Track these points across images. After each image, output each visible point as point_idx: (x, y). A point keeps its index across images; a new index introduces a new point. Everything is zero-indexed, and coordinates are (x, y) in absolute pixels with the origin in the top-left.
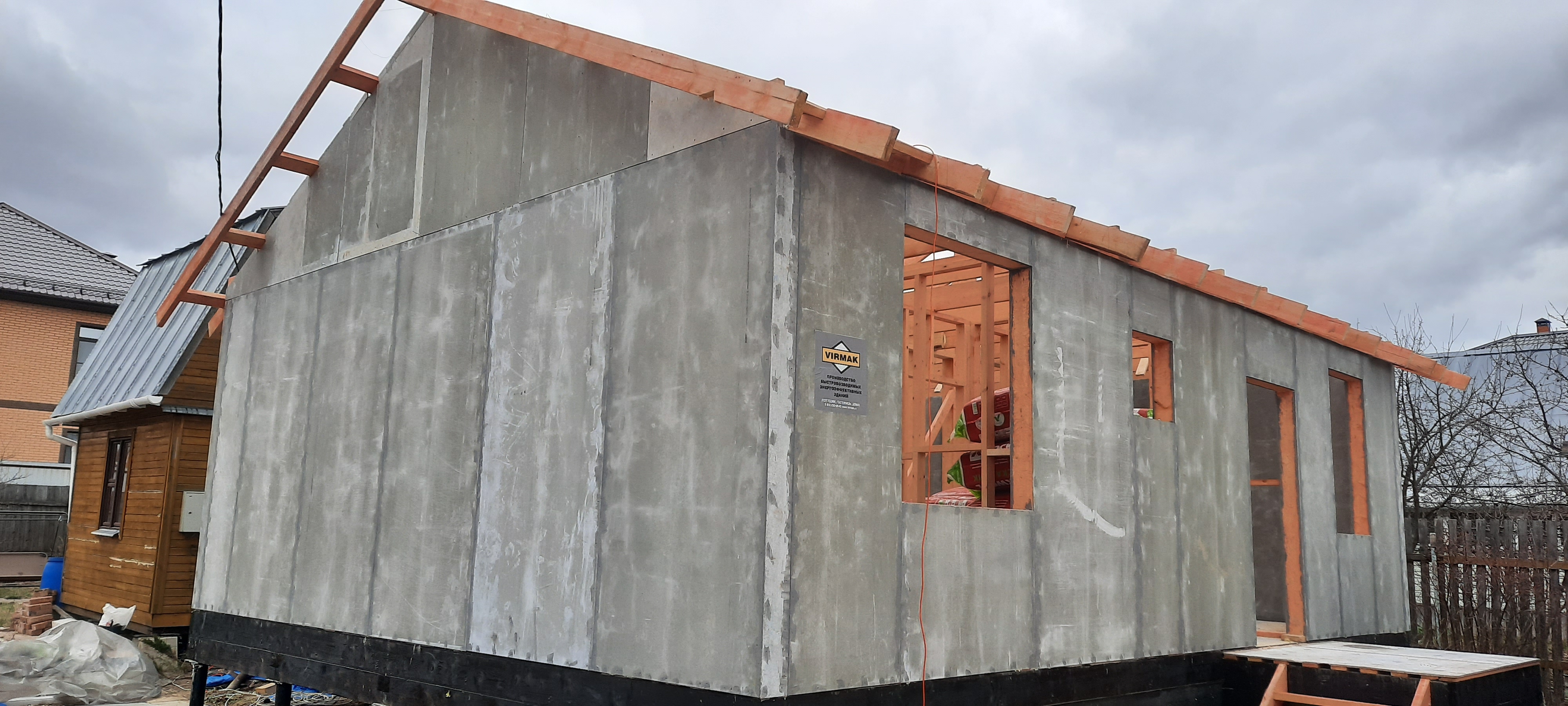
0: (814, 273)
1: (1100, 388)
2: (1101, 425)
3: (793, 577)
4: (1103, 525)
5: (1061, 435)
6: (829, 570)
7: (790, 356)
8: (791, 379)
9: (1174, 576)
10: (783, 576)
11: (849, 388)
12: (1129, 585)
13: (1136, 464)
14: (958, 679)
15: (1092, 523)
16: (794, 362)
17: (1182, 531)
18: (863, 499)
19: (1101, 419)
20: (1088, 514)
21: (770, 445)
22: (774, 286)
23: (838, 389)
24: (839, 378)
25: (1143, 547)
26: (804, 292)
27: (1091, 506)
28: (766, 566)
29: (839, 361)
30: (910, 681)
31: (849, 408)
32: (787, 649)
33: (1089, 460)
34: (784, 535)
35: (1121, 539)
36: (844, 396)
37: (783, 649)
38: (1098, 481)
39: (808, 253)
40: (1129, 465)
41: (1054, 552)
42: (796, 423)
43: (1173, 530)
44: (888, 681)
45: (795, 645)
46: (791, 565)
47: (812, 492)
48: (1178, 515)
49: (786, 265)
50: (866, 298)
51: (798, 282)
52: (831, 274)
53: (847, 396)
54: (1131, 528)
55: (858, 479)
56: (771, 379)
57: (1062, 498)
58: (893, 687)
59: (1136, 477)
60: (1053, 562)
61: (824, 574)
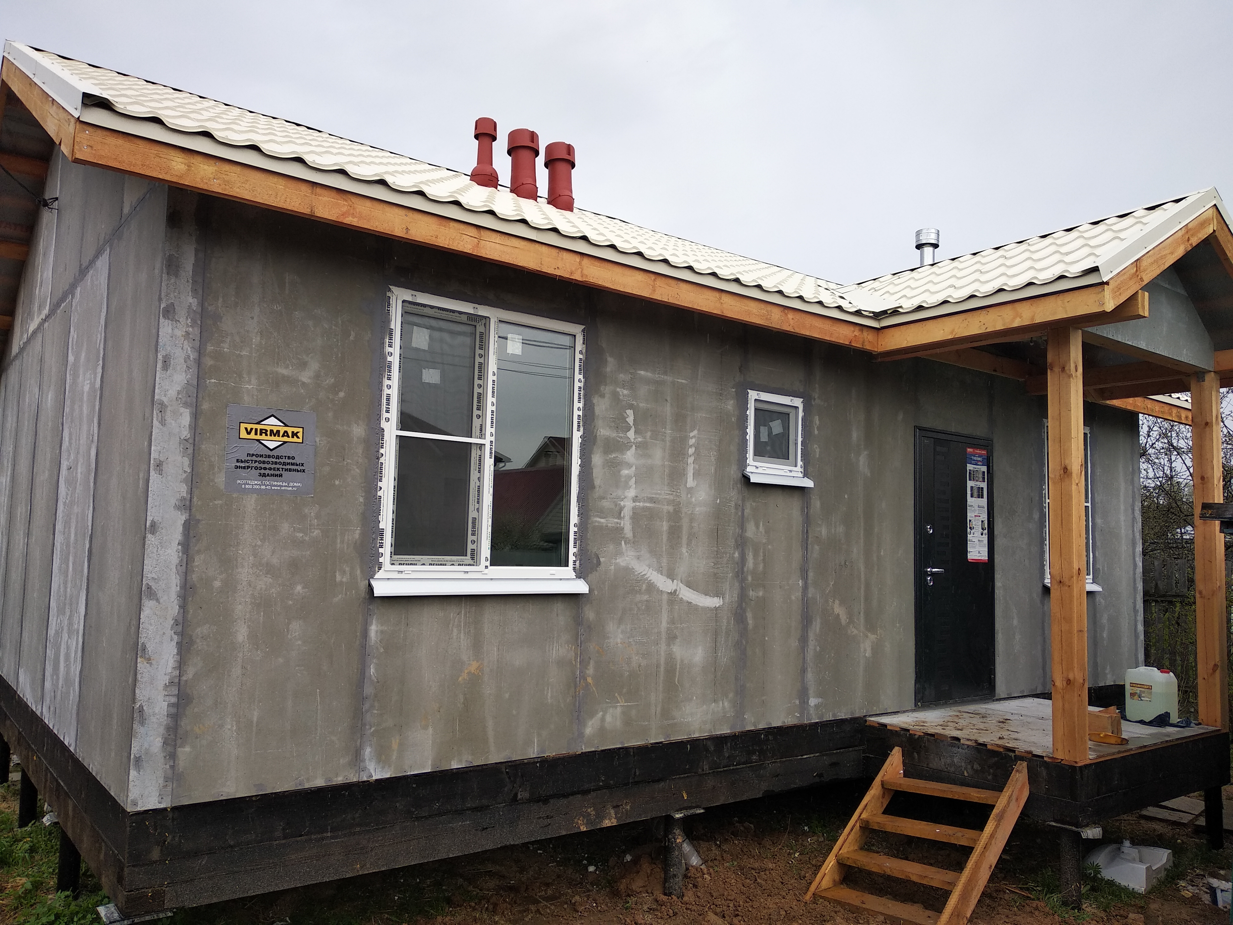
0: (228, 340)
1: (691, 451)
2: (690, 490)
3: (184, 678)
4: (687, 594)
5: (628, 505)
6: (243, 667)
7: (186, 433)
8: (186, 461)
9: (794, 643)
10: (167, 677)
11: (284, 467)
12: (725, 656)
13: (742, 526)
14: (454, 770)
15: (674, 593)
16: (191, 441)
17: (810, 595)
18: (303, 588)
19: (691, 482)
20: (664, 584)
21: (149, 536)
22: (160, 357)
23: (265, 469)
24: (269, 456)
25: (749, 615)
26: (209, 362)
27: (671, 575)
28: (138, 668)
29: (269, 437)
30: (374, 778)
31: (283, 488)
32: (172, 756)
33: (671, 528)
34: (169, 633)
35: (716, 609)
36: (276, 475)
37: (165, 757)
38: (684, 550)
39: (217, 318)
40: (732, 530)
41: (611, 627)
42: (194, 510)
43: (796, 596)
44: (340, 780)
45: (185, 752)
46: (181, 665)
47: (217, 584)
48: (805, 578)
49: (179, 333)
50: (314, 366)
51: (200, 352)
52: (256, 340)
53: (281, 476)
54: (731, 595)
55: (294, 566)
56: (152, 462)
57: (628, 570)
58: (348, 787)
59: (742, 543)
60: (608, 638)
61: (237, 671)
